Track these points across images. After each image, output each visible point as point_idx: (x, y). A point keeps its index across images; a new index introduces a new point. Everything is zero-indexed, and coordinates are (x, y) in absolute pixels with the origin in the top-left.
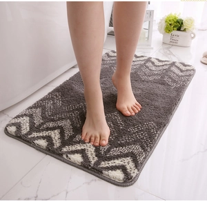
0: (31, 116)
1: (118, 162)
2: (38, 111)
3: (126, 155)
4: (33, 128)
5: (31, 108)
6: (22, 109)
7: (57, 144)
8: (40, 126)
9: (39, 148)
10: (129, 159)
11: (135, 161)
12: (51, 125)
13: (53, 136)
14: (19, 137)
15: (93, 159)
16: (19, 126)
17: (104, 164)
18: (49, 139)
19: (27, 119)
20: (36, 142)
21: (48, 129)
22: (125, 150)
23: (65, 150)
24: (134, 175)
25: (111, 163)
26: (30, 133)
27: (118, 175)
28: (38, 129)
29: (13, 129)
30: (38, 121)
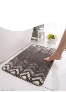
0: (10, 64)
1: (37, 78)
2: (12, 63)
3: (39, 76)
4: (10, 68)
5: (9, 62)
6: (7, 62)
7: (18, 73)
8: (13, 67)
9: (13, 74)
10: (40, 78)
11: (42, 78)
12: (16, 67)
13: (17, 70)
14: (6, 71)
15: (30, 78)
16: (6, 68)
17: (33, 79)
18: (15, 71)
19: (8, 65)
20: (12, 72)
21: (15, 68)
22: (39, 75)
23: (21, 75)
24: (42, 82)
25: (35, 79)
26: (10, 70)
27: (38, 82)
28: (12, 68)
29: (4, 68)
30: (12, 66)
